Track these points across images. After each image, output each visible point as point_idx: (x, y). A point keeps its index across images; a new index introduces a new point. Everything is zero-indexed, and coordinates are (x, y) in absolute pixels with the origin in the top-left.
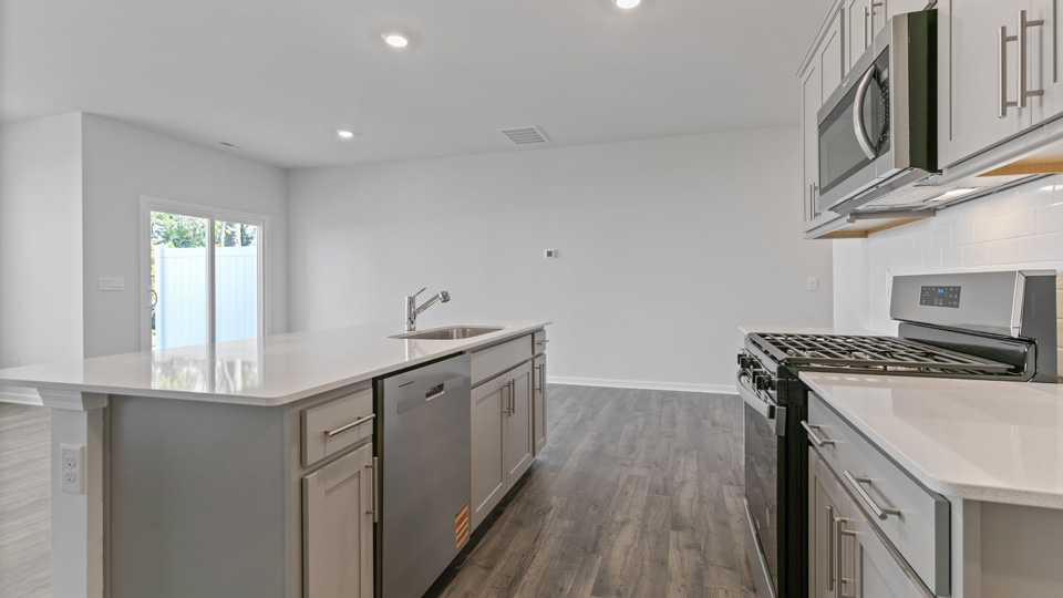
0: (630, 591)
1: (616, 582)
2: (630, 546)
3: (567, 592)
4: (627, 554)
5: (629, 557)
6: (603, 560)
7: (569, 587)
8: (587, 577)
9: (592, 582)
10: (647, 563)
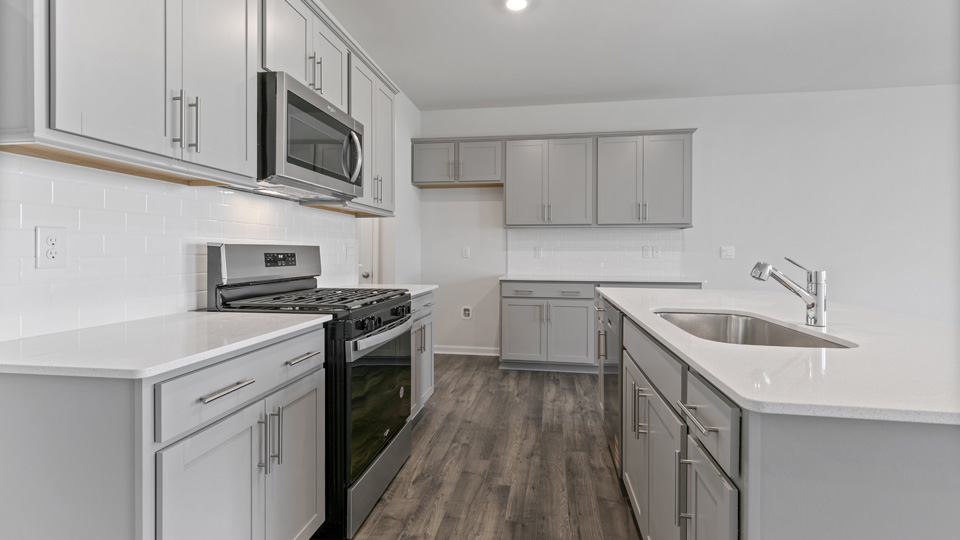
0: (481, 491)
1: (491, 497)
2: (477, 534)
3: (529, 487)
4: (481, 524)
5: (479, 520)
6: (504, 516)
7: (529, 490)
8: (516, 499)
9: (512, 494)
10: (463, 516)
